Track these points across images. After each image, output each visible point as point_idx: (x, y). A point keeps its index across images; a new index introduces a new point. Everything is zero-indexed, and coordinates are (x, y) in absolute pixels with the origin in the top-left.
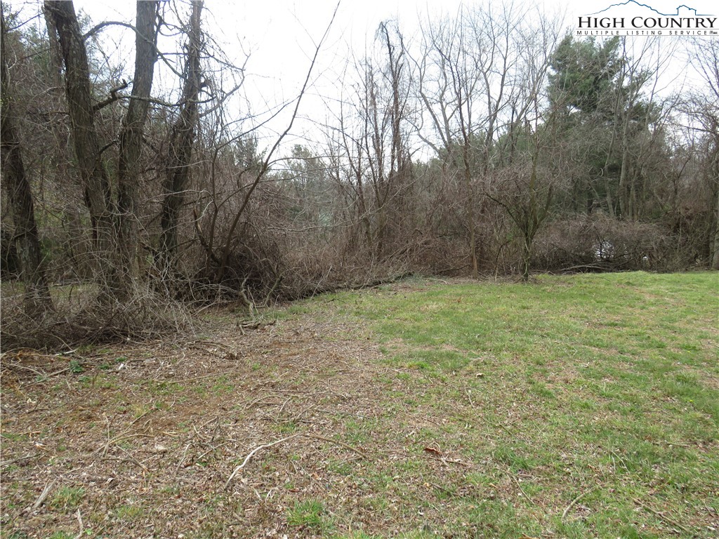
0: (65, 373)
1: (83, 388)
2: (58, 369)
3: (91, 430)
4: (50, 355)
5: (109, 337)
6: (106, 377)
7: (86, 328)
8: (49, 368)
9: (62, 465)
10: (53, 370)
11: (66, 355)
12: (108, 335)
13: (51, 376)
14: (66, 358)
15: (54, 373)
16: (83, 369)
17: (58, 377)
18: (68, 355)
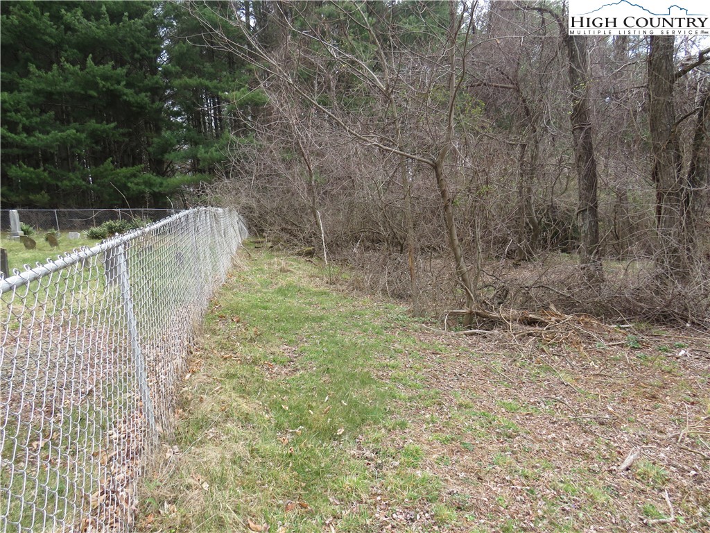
0: (622, 346)
1: (641, 365)
2: (615, 340)
3: (656, 411)
4: (607, 325)
5: (665, 319)
6: (665, 360)
7: (642, 304)
8: (608, 337)
9: (637, 436)
10: (611, 340)
11: (621, 328)
12: (665, 317)
13: (609, 346)
14: (623, 331)
15: (611, 343)
16: (640, 346)
17: (615, 347)
18: (624, 329)
